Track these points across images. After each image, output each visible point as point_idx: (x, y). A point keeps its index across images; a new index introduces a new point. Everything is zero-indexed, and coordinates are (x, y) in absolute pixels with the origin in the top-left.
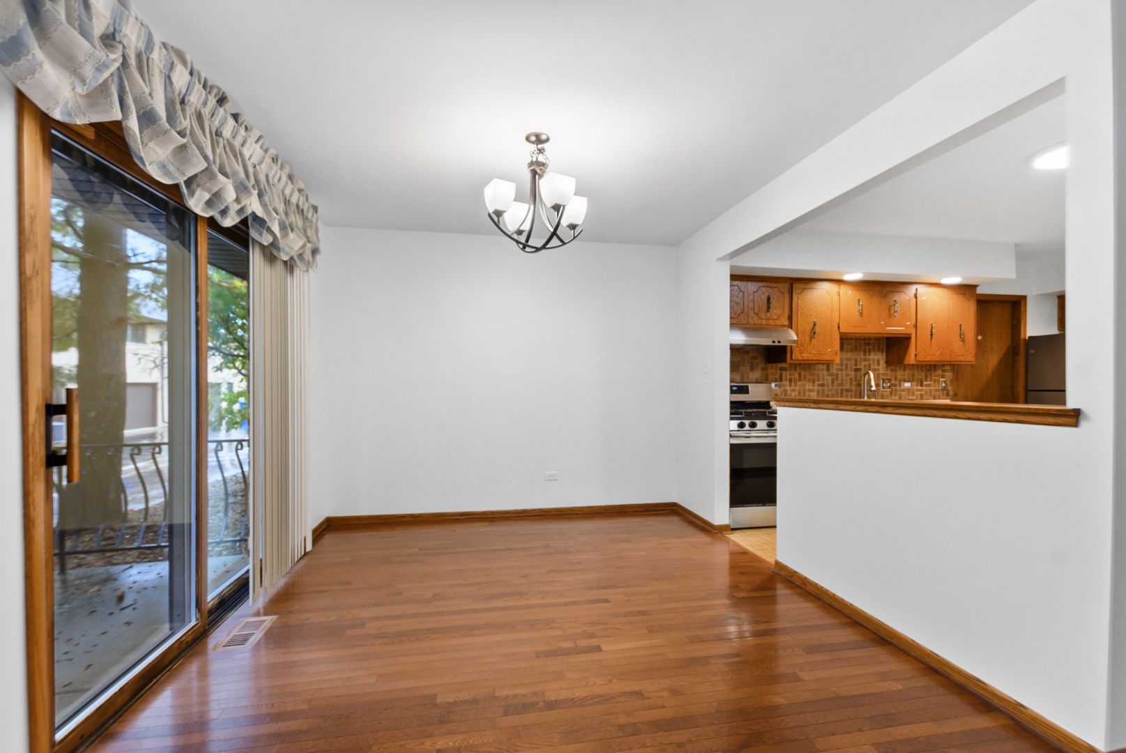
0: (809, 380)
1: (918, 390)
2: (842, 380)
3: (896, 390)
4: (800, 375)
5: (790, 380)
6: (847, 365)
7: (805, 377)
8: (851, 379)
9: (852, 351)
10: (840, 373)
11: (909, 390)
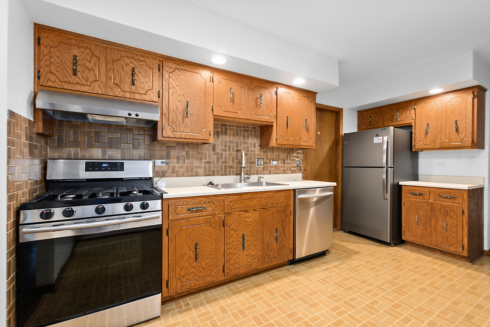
0: (197, 158)
1: (282, 167)
2: (226, 159)
3: (267, 167)
4: (187, 153)
5: (178, 158)
6: (230, 147)
7: (193, 155)
8: (233, 158)
9: (234, 135)
10: (224, 153)
11: (276, 166)
